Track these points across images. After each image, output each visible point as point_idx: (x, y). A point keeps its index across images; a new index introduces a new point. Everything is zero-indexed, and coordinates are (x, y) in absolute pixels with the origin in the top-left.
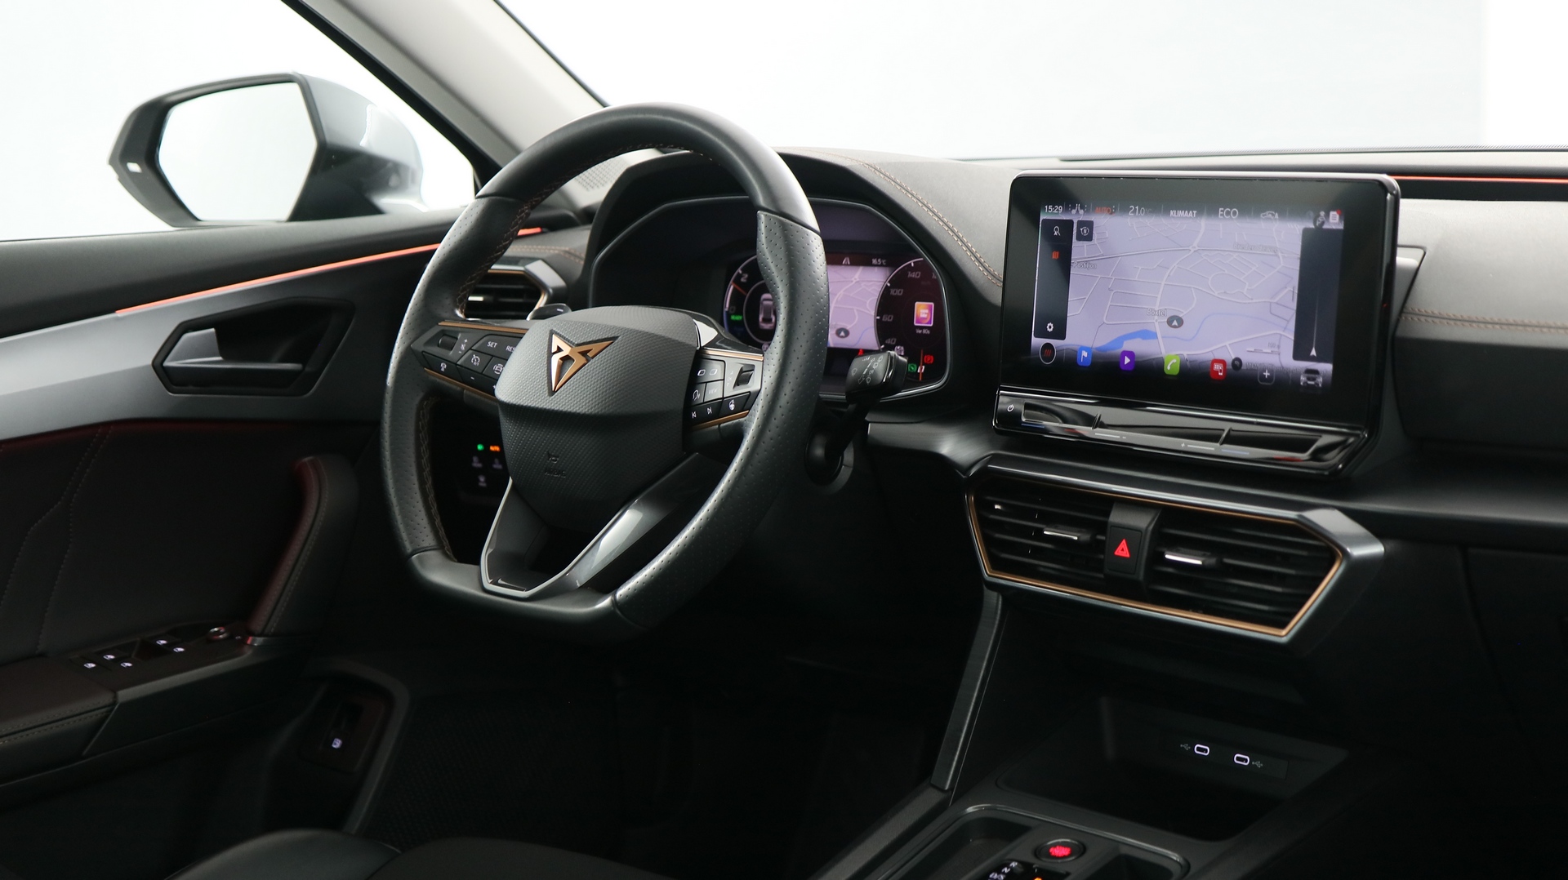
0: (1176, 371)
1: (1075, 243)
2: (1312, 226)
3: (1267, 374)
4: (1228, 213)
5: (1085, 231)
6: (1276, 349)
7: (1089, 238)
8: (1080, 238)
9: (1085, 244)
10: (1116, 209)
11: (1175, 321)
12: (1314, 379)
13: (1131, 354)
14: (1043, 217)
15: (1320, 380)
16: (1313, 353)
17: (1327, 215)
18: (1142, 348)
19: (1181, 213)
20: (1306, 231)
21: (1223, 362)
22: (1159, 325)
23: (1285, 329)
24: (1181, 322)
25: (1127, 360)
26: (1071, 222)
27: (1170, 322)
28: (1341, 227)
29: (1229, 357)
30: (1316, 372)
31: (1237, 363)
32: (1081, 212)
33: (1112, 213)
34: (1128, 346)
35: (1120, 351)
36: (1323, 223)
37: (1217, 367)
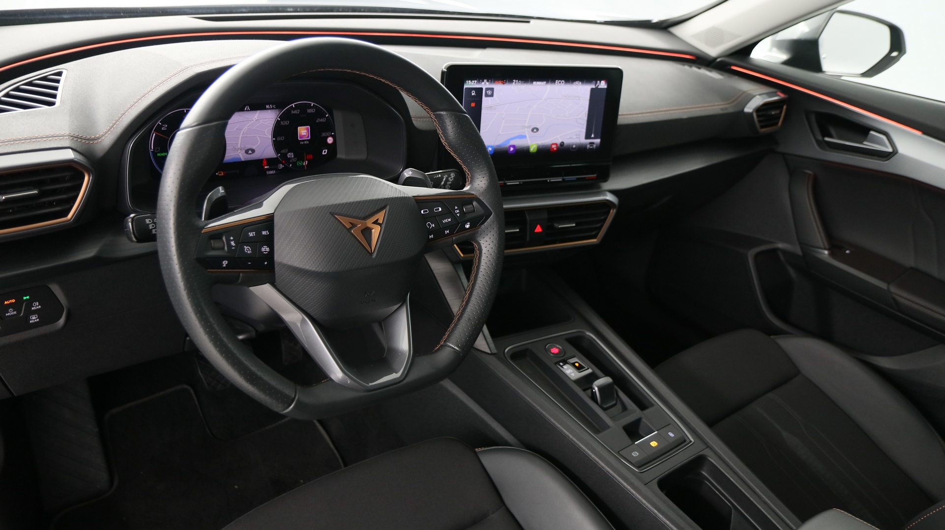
0: (535, 150)
1: (484, 99)
2: (594, 87)
3: (574, 146)
4: (560, 82)
5: (489, 92)
6: (578, 136)
7: (492, 95)
8: (487, 95)
9: (489, 99)
10: (506, 82)
11: (535, 130)
12: (592, 146)
13: (514, 146)
14: (465, 86)
15: (595, 146)
16: (593, 136)
17: (600, 82)
18: (519, 143)
19: (539, 83)
20: (592, 89)
21: (556, 144)
22: (527, 132)
23: (582, 128)
24: (537, 130)
25: (512, 149)
26: (481, 89)
27: (533, 130)
28: (606, 87)
29: (559, 142)
30: (593, 143)
31: (562, 144)
32: (487, 83)
33: (504, 84)
34: (512, 143)
35: (508, 145)
36: (598, 86)
37: (554, 146)
